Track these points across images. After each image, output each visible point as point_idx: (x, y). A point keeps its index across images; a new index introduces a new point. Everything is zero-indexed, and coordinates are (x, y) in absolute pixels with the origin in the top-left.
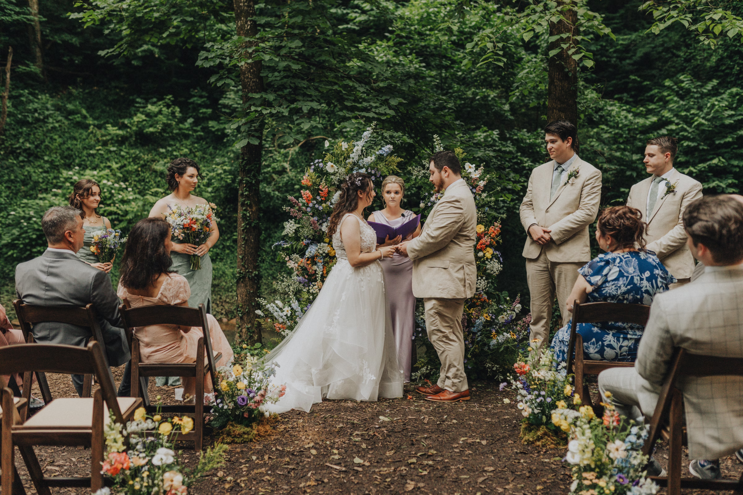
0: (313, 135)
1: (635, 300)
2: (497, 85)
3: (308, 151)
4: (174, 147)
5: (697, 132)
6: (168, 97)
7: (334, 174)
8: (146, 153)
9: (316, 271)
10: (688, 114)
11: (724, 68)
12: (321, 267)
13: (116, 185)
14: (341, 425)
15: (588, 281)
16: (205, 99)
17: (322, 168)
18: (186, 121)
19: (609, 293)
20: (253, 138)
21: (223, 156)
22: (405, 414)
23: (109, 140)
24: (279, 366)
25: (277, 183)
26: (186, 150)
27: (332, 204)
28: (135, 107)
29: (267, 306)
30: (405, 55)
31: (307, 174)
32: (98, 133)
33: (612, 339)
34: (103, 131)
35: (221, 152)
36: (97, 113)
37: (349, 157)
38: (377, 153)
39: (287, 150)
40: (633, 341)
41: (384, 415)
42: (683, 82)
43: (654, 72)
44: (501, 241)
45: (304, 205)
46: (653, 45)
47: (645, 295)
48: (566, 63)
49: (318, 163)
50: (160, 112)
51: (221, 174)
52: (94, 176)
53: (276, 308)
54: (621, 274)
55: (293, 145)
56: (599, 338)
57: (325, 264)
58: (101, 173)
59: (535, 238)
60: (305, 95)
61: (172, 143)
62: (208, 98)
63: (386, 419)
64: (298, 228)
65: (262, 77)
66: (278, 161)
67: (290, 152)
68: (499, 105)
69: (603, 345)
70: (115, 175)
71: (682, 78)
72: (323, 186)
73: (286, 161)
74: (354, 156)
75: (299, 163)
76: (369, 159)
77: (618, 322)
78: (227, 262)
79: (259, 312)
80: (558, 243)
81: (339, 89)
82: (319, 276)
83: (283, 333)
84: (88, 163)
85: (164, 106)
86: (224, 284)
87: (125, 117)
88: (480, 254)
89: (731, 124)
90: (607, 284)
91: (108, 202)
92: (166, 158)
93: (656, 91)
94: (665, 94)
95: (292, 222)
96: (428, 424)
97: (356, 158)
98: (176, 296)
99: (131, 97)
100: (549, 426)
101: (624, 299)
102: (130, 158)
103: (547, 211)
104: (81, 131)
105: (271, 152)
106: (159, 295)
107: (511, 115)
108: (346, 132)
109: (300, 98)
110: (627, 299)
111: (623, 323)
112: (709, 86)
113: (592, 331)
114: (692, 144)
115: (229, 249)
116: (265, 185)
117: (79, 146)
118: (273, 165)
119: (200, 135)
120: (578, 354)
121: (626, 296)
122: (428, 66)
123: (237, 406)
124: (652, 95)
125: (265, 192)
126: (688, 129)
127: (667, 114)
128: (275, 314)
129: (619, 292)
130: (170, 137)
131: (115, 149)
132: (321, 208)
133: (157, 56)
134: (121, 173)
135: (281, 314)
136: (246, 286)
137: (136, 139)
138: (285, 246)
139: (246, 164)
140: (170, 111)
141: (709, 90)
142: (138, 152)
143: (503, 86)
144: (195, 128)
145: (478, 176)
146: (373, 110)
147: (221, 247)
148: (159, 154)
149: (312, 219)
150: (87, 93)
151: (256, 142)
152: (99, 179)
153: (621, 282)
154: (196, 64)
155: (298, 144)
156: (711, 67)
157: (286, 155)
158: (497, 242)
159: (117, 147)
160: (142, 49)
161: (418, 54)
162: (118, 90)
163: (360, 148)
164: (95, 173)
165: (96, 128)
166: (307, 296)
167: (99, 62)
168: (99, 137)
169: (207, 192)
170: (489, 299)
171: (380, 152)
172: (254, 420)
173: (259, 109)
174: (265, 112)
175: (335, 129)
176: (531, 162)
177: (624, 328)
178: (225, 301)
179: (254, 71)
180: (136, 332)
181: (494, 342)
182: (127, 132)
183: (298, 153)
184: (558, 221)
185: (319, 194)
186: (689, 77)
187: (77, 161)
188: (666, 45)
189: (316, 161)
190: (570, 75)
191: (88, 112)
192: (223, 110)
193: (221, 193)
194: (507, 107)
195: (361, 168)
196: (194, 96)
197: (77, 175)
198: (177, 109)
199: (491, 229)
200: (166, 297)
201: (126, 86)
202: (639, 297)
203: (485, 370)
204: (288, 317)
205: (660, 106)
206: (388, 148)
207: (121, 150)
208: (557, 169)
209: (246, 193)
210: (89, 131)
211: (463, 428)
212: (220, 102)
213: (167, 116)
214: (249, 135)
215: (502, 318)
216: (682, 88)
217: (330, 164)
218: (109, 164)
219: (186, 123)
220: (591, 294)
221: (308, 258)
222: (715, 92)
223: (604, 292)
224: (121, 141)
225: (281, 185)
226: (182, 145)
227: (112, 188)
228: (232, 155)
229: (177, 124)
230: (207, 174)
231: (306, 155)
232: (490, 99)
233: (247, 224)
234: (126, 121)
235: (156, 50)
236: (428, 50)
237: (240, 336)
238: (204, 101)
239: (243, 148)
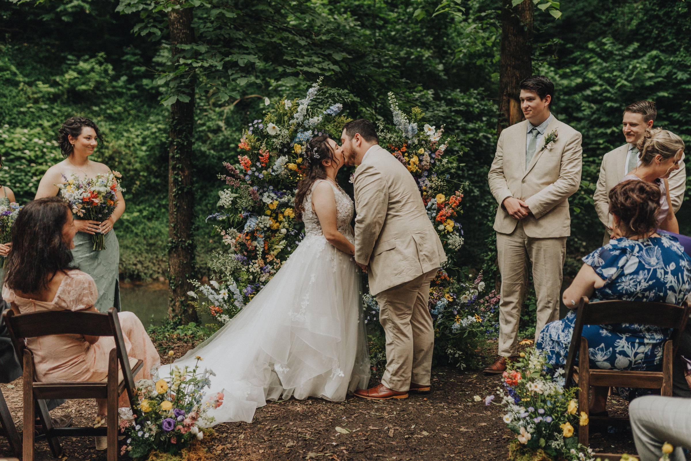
0: (247, 94)
1: (657, 298)
2: (430, 45)
3: (243, 109)
4: (108, 105)
5: (619, 93)
6: (100, 54)
7: (276, 137)
8: (79, 110)
9: (256, 247)
10: (611, 76)
11: (643, 31)
12: (262, 243)
13: (48, 144)
14: (291, 444)
15: (598, 274)
16: (138, 57)
17: (262, 130)
18: (119, 79)
19: (626, 290)
20: (183, 95)
21: (158, 114)
22: (365, 424)
23: (39, 98)
24: (215, 375)
25: (212, 141)
26: (119, 109)
27: (274, 171)
28: (67, 64)
29: (201, 289)
30: (340, 14)
31: (245, 137)
32: (29, 90)
33: (626, 345)
34: (34, 89)
35: (155, 111)
36: (28, 68)
37: (293, 118)
38: (325, 112)
39: (222, 109)
40: (650, 347)
41: (340, 424)
42: (605, 44)
43: (575, 35)
44: (462, 211)
45: (241, 171)
46: (574, 9)
47: (669, 293)
48: (521, 16)
49: (258, 123)
50: (92, 70)
51: (155, 132)
52: (24, 134)
53: (211, 290)
54: (641, 267)
55: (229, 102)
56: (610, 343)
57: (267, 238)
58: (32, 132)
59: (511, 212)
60: (241, 47)
61: (105, 100)
62: (141, 56)
63: (344, 431)
64: (236, 198)
65: (193, 29)
66: (213, 120)
67: (226, 111)
68: (434, 65)
69: (614, 352)
70: (47, 133)
71: (604, 40)
72: (264, 150)
73: (221, 120)
74: (299, 116)
75: (234, 121)
76: (316, 120)
77: (633, 324)
78: (163, 220)
79: (191, 293)
80: (537, 217)
81: (278, 41)
82: (260, 253)
83: (219, 318)
84: (19, 121)
85: (96, 63)
86: (160, 243)
87: (57, 74)
88: (441, 227)
89: (651, 85)
90: (624, 279)
91: (40, 161)
92: (99, 116)
93: (579, 53)
94: (588, 56)
95: (229, 191)
96: (394, 437)
97: (301, 118)
98: (78, 301)
99: (62, 55)
100: (549, 452)
101: (644, 296)
102: (62, 116)
103: (523, 181)
104: (11, 88)
105: (206, 110)
106: (56, 299)
107: (445, 75)
108: (281, 91)
109: (236, 50)
110: (647, 297)
111: (640, 326)
112: (631, 49)
113: (600, 334)
114: (615, 105)
115: (165, 208)
116: (200, 144)
117: (9, 104)
118: (208, 124)
119: (134, 94)
120: (583, 362)
121: (647, 293)
122: (363, 26)
123: (161, 431)
124: (574, 58)
125: (200, 151)
126: (611, 90)
127: (591, 75)
128: (210, 297)
129: (639, 288)
130: (103, 95)
131: (46, 107)
132: (261, 176)
133: (88, 12)
134: (53, 131)
135: (217, 297)
136: (179, 256)
137: (69, 97)
138: (221, 219)
139: (177, 124)
140: (102, 68)
141: (630, 53)
142: (70, 110)
143: (436, 47)
144: (129, 86)
145: (438, 139)
146: (316, 65)
147: (157, 205)
148: (93, 112)
149: (251, 189)
150: (17, 50)
151: (186, 100)
152: (30, 138)
153: (641, 276)
154: (117, 10)
155: (233, 102)
156: (631, 30)
157: (221, 114)
158: (458, 212)
159: (49, 105)
160: (72, 4)
161: (353, 13)
162: (49, 47)
163: (305, 107)
164: (26, 131)
165: (26, 86)
166: (246, 277)
167: (29, 18)
168: (30, 94)
169: (142, 150)
170: (449, 276)
171: (328, 111)
172: (184, 445)
173: (189, 62)
174: (195, 65)
175: (271, 88)
176: (465, 122)
177: (641, 331)
178: (162, 260)
179: (183, 22)
180: (28, 344)
181: (457, 325)
182: (59, 89)
183: (233, 112)
184: (537, 192)
185: (258, 160)
186: (611, 40)
187: (7, 119)
188: (586, 10)
189: (256, 121)
190: (526, 30)
191: (18, 69)
192: (157, 68)
193: (156, 152)
194: (441, 67)
195: (306, 130)
196: (127, 54)
197: (7, 133)
198: (110, 67)
199: (452, 199)
200: (64, 301)
201: (57, 43)
202: (662, 294)
203: (446, 356)
204: (225, 301)
205: (583, 68)
206: (336, 107)
207: (53, 108)
208: (531, 132)
209: (177, 156)
210: (20, 88)
211: (437, 445)
212: (154, 60)
213: (99, 74)
214: (179, 91)
215: (465, 298)
216: (605, 50)
217: (271, 125)
218: (40, 122)
219: (119, 81)
220: (601, 290)
221: (247, 233)
222: (635, 55)
223: (619, 288)
224: (53, 99)
225: (216, 144)
226: (116, 103)
227: (44, 147)
228: (167, 114)
229: (111, 81)
230: (142, 133)
231: (241, 114)
232: (424, 58)
233: (178, 190)
234: (58, 79)
235: (87, 6)
236: (362, 9)
237: (174, 311)
238: (137, 59)
239: (173, 105)
